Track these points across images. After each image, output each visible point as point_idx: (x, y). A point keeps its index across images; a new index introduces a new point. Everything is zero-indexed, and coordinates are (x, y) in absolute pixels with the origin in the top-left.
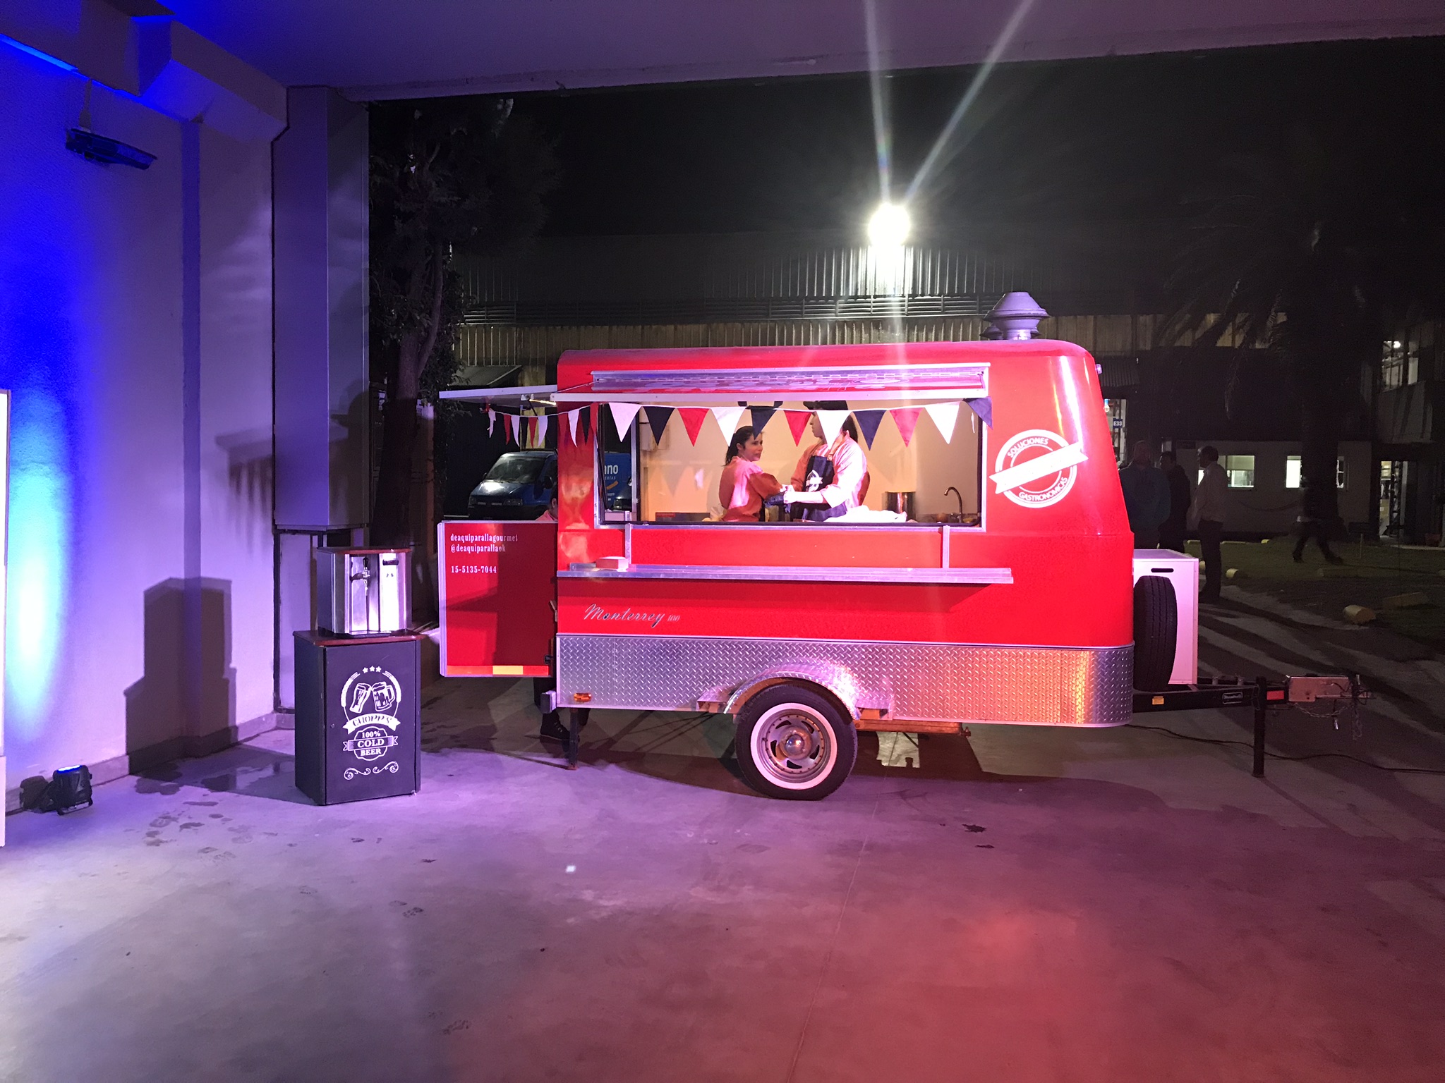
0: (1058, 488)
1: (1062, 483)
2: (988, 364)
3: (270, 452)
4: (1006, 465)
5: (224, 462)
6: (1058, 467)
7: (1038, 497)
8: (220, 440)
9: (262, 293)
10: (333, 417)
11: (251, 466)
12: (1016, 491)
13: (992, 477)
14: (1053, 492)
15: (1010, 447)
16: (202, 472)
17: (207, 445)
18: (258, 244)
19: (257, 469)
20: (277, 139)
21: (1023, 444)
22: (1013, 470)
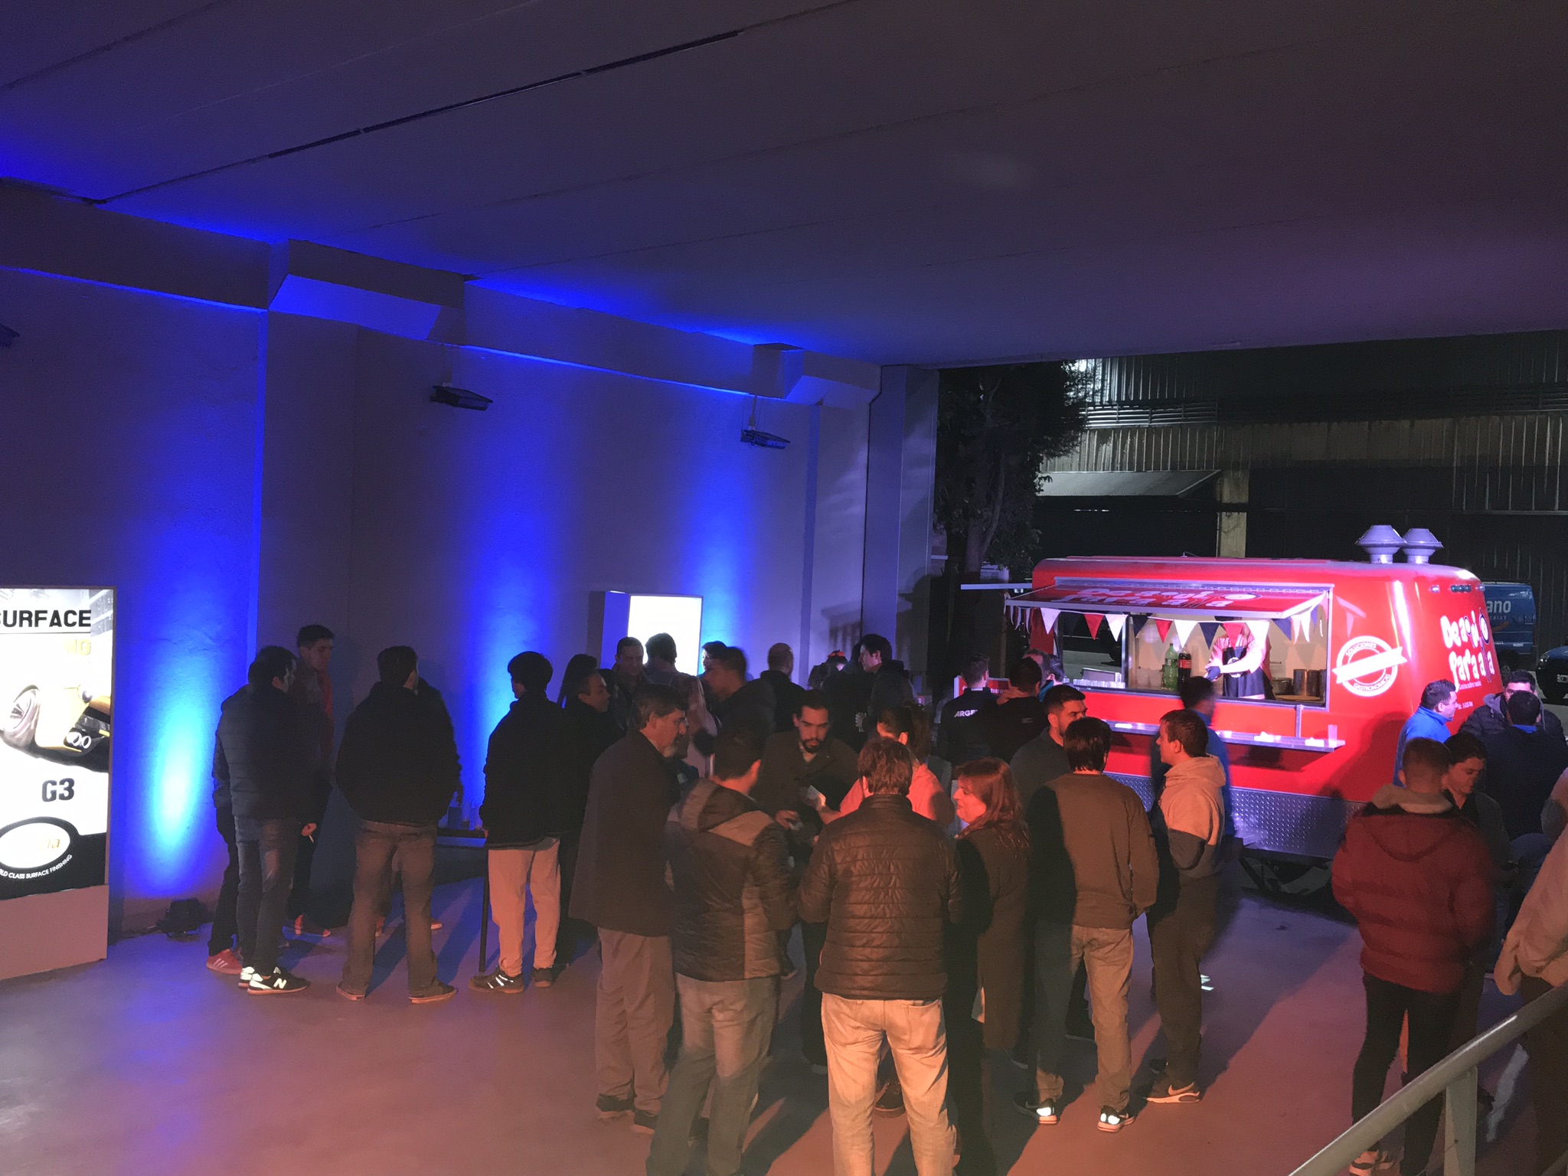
0: (1383, 682)
1: (1386, 678)
2: (1333, 585)
3: (859, 618)
4: (1345, 661)
5: (825, 625)
6: (1383, 666)
7: (1368, 688)
8: (824, 612)
9: (859, 509)
10: (901, 595)
11: (845, 628)
12: (1352, 682)
13: (1334, 671)
14: (1379, 685)
15: (1349, 648)
16: (811, 632)
17: (815, 615)
18: (857, 476)
19: (849, 630)
20: (873, 401)
21: (1357, 647)
22: (1350, 666)
